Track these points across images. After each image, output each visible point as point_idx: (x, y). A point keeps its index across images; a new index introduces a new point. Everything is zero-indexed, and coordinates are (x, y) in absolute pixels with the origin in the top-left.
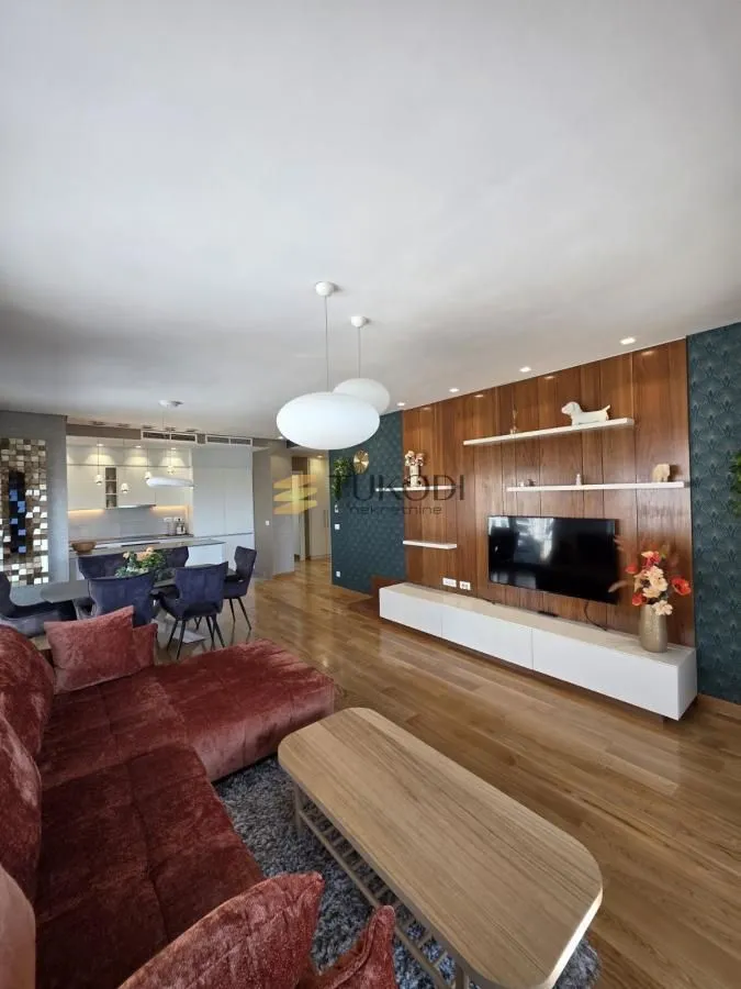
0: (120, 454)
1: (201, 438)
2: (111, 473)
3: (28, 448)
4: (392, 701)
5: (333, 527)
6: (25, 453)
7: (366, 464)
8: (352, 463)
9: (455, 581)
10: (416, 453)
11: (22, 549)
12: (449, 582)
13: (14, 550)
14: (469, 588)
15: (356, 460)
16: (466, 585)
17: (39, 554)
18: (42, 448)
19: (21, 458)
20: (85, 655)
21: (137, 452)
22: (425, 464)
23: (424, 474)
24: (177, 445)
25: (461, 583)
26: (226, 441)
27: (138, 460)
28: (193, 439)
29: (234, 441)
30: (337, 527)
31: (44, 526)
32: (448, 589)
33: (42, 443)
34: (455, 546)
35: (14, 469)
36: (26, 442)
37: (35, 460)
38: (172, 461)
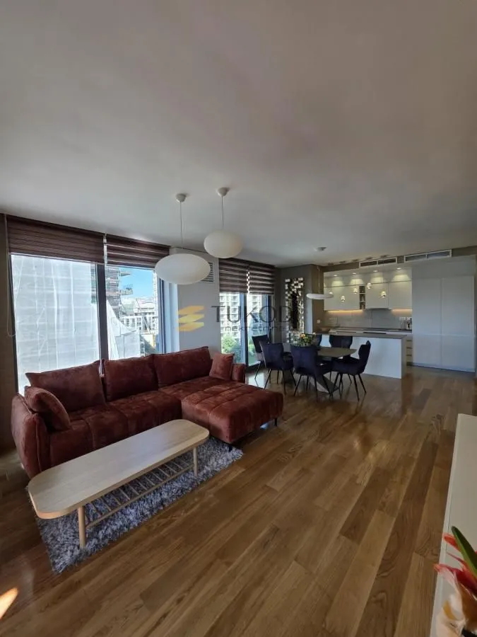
0: (367, 277)
1: (400, 260)
2: (362, 289)
3: (297, 282)
13: (294, 327)
17: (302, 330)
18: (302, 282)
19: (295, 287)
21: (376, 274)
27: (378, 279)
28: (395, 261)
31: (303, 318)
33: (302, 279)
35: (293, 292)
36: (297, 280)
37: (300, 287)
38: (402, 277)
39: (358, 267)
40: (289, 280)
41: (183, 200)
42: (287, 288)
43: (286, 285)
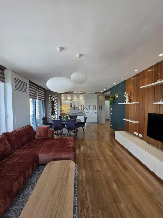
0: (72, 97)
1: (84, 93)
3: (54, 97)
4: (98, 163)
5: (111, 113)
6: (54, 98)
7: (117, 97)
8: (114, 97)
9: (138, 134)
10: (127, 92)
11: (54, 114)
12: (136, 133)
13: (53, 114)
14: (142, 137)
15: (115, 96)
16: (141, 136)
17: (56, 115)
18: (56, 97)
19: (53, 98)
20: (39, 133)
22: (130, 96)
23: (130, 99)
24: (81, 95)
25: (139, 134)
26: (89, 93)
27: (75, 98)
28: (82, 93)
29: (91, 93)
30: (112, 113)
31: (56, 110)
32: (135, 135)
33: (56, 96)
34: (138, 122)
35: (52, 100)
36: (54, 96)
37: (55, 99)
38: (81, 98)
39: (73, 94)
40: (50, 96)
41: (61, 51)
42: (49, 98)
43: (49, 97)
